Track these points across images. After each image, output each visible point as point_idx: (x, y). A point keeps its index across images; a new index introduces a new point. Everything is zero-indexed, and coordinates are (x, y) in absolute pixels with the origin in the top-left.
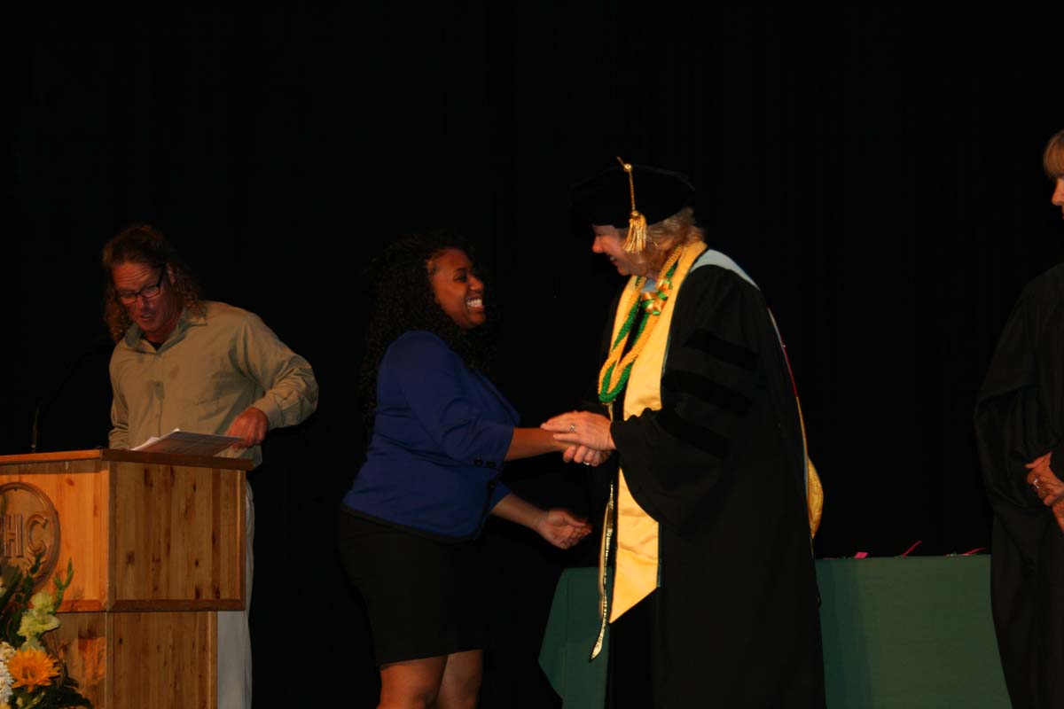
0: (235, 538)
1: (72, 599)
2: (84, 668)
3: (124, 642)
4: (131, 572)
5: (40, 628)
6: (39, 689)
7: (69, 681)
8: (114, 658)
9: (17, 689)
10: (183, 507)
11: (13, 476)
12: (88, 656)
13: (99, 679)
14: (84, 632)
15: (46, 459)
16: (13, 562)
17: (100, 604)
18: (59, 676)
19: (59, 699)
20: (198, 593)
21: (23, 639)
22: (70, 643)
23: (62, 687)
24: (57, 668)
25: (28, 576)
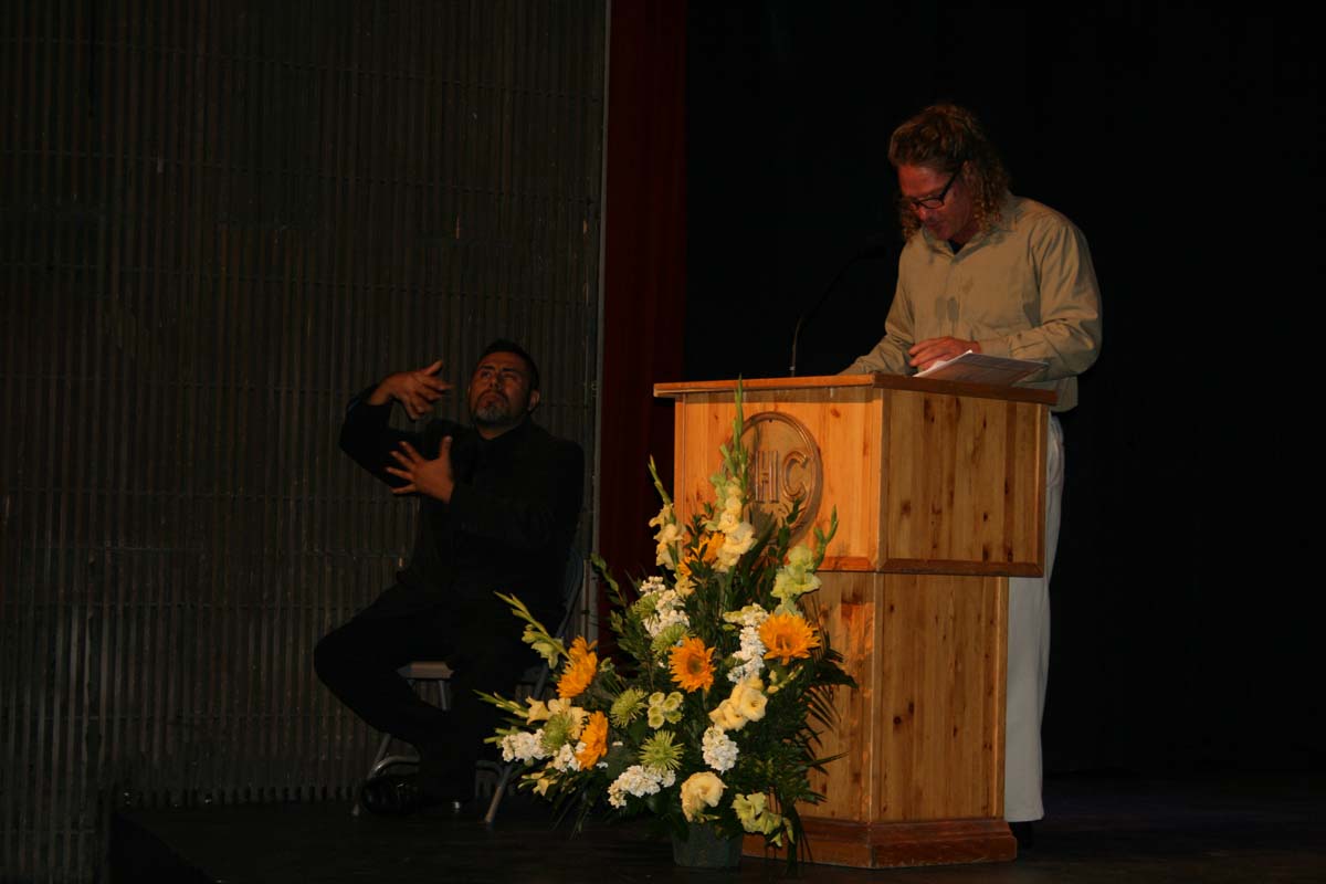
0: (1034, 487)
1: (835, 555)
2: (848, 640)
3: (896, 609)
4: (906, 524)
5: (798, 589)
6: (795, 662)
7: (830, 654)
8: (883, 629)
9: (770, 660)
10: (970, 447)
11: (767, 404)
12: (853, 626)
13: (866, 653)
14: (849, 596)
15: (806, 384)
16: (766, 508)
17: (869, 563)
18: (818, 648)
19: (818, 675)
20: (986, 554)
21: (778, 601)
22: (831, 608)
23: (820, 661)
24: (818, 638)
25: (784, 526)
